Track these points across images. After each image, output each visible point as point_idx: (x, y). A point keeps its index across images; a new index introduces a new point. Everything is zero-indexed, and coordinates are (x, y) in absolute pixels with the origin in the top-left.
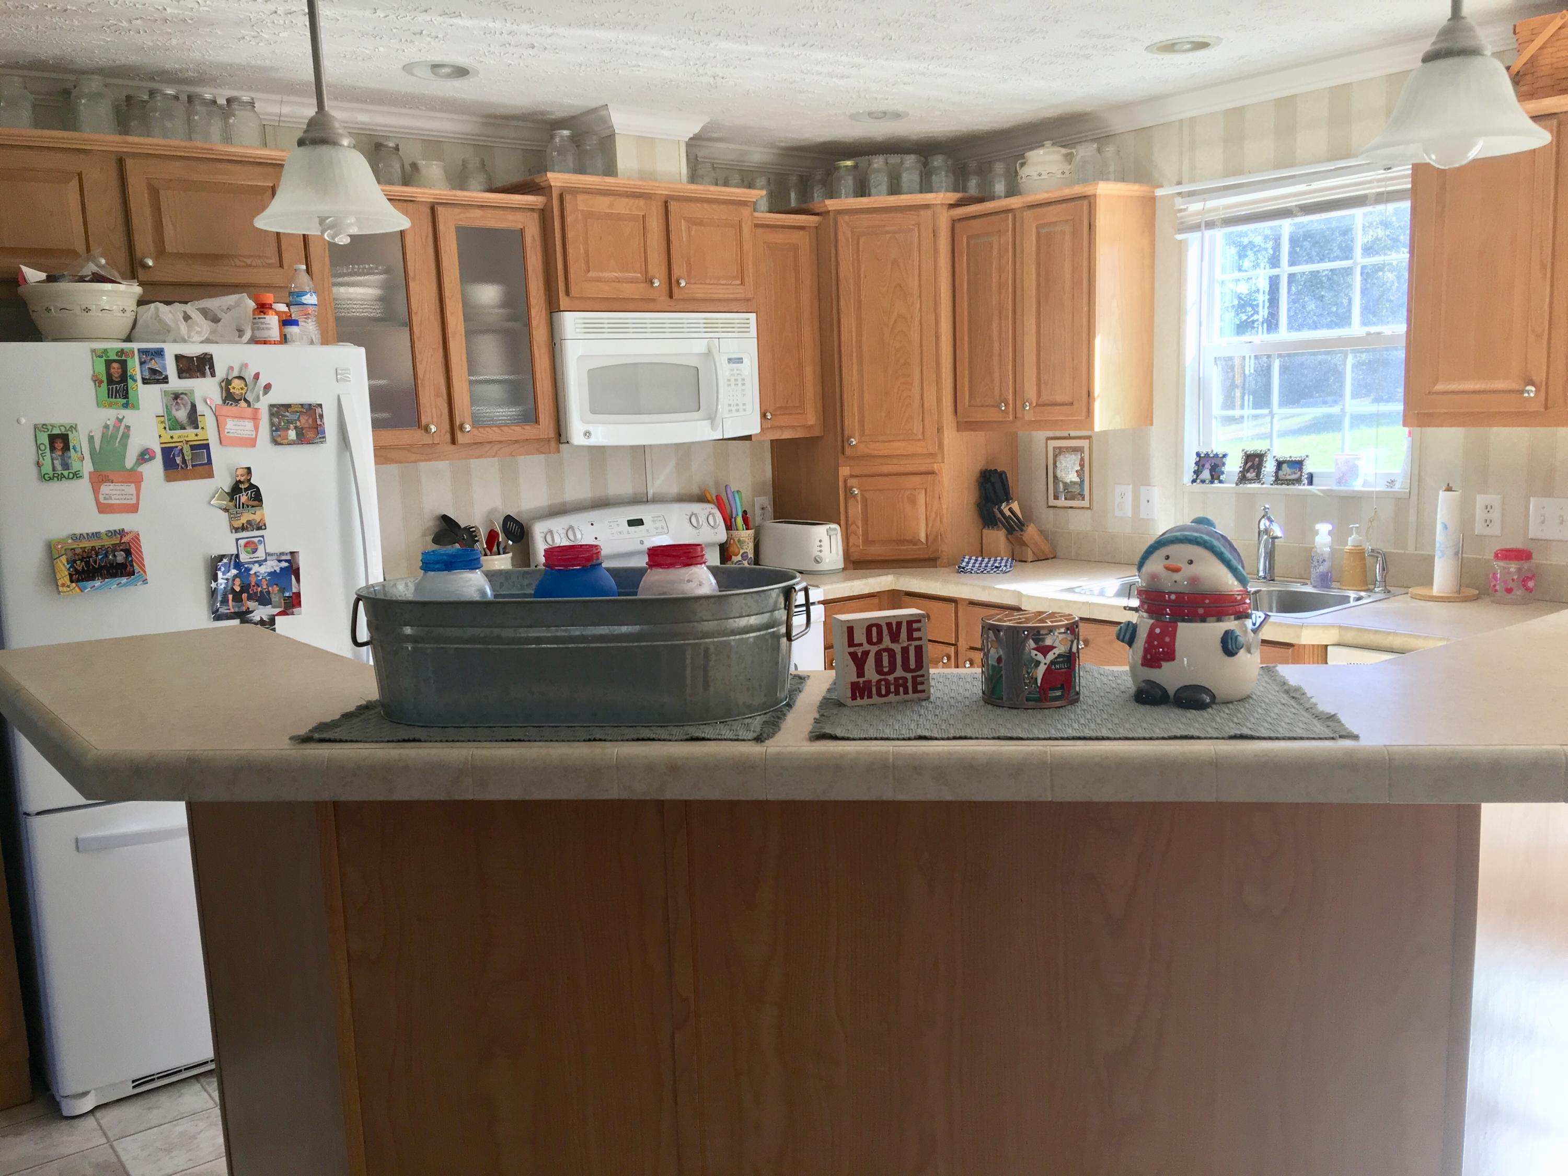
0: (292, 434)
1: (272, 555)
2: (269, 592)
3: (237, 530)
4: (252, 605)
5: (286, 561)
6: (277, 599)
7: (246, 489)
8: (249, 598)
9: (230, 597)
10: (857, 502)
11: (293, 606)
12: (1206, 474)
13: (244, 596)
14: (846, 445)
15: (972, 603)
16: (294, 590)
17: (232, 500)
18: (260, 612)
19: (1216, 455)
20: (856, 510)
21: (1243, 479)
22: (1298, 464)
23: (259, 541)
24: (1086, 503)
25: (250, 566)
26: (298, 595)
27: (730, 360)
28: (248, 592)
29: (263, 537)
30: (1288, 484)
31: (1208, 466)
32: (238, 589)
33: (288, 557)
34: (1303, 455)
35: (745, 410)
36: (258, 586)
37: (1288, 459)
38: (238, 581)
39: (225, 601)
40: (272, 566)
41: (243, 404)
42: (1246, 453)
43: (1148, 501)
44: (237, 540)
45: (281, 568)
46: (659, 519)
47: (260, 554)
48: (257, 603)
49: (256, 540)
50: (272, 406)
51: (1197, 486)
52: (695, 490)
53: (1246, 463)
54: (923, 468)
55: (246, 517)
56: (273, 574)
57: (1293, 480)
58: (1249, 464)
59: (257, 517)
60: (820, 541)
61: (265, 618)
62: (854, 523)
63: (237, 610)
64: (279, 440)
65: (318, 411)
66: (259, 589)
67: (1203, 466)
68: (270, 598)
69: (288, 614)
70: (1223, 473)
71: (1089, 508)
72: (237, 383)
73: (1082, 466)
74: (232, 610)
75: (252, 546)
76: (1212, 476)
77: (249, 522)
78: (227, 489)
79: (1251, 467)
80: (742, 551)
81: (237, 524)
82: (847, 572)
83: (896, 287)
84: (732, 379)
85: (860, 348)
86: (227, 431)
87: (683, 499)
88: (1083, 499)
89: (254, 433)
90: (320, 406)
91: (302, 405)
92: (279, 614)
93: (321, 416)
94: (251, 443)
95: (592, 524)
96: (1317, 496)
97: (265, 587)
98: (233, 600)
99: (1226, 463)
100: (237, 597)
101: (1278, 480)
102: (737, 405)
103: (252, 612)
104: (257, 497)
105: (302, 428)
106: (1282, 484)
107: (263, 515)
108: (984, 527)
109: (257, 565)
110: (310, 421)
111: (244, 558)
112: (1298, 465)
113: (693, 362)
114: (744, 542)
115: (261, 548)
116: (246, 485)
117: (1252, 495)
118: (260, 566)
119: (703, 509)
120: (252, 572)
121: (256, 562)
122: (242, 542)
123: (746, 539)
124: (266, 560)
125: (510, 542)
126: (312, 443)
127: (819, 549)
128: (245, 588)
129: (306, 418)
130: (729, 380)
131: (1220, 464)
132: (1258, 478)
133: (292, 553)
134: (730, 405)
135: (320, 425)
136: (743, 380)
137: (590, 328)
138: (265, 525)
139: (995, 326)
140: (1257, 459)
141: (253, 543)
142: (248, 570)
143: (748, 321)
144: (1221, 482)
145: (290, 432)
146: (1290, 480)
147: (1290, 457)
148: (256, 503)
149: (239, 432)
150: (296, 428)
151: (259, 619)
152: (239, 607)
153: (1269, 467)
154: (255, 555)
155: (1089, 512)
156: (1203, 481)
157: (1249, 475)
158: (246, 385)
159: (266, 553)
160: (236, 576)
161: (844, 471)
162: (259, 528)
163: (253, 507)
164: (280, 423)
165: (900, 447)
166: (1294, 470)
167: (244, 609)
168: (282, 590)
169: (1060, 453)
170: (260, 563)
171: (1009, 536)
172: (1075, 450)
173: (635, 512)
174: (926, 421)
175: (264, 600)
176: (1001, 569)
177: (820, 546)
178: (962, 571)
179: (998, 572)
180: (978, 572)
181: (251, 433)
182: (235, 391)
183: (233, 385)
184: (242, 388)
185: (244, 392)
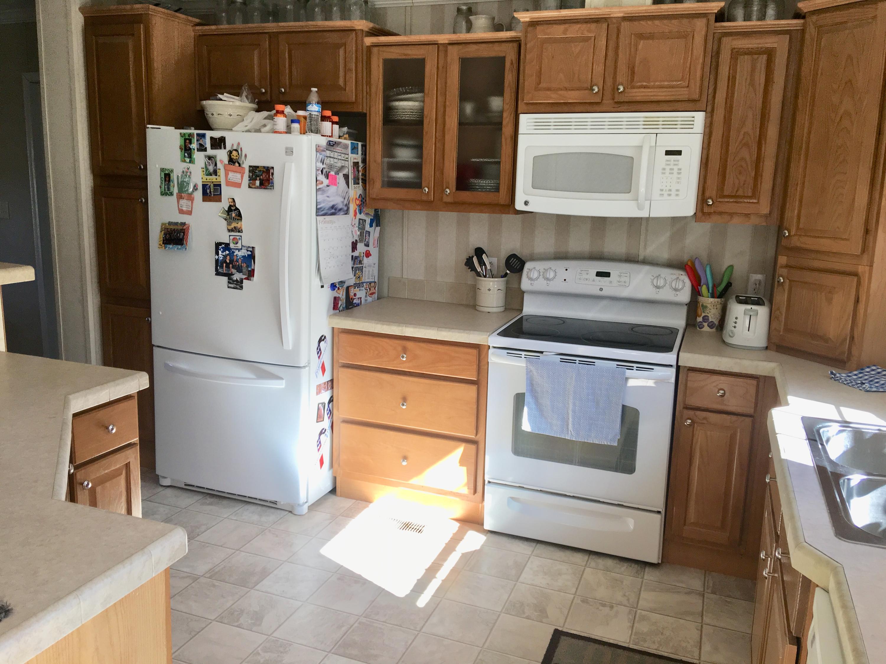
0: (258, 183)
1: (245, 247)
2: (241, 266)
3: (229, 231)
4: (234, 271)
5: (250, 251)
6: (245, 271)
7: (235, 210)
8: (233, 267)
9: (225, 265)
10: (784, 290)
11: (251, 277)
13: (231, 265)
14: (782, 236)
16: (252, 268)
17: (228, 215)
18: (237, 276)
20: (781, 297)
23: (239, 238)
25: (234, 251)
26: (253, 270)
27: (668, 153)
28: (232, 264)
29: (241, 236)
32: (228, 261)
33: (251, 249)
35: (677, 196)
36: (237, 262)
38: (228, 257)
39: (222, 267)
40: (243, 253)
41: (237, 164)
44: (230, 236)
45: (248, 255)
47: (239, 246)
48: (236, 271)
49: (238, 237)
50: (250, 166)
54: (848, 268)
55: (234, 225)
56: (244, 257)
59: (238, 226)
60: (736, 318)
61: (238, 279)
62: (778, 309)
63: (227, 272)
64: (251, 185)
65: (271, 171)
66: (238, 264)
68: (242, 269)
69: (248, 280)
72: (234, 153)
74: (225, 272)
75: (236, 240)
77: (235, 227)
78: (227, 209)
81: (230, 228)
83: (846, 83)
84: (668, 168)
86: (228, 178)
89: (241, 181)
90: (273, 168)
91: (264, 167)
92: (245, 279)
93: (273, 174)
94: (238, 185)
95: (566, 270)
97: (240, 263)
98: (226, 267)
100: (228, 266)
102: (670, 190)
103: (233, 275)
104: (239, 215)
105: (263, 180)
107: (241, 225)
109: (237, 251)
110: (267, 176)
111: (232, 246)
113: (628, 153)
114: (706, 307)
115: (240, 242)
116: (234, 208)
118: (239, 251)
120: (235, 254)
121: (237, 249)
122: (232, 237)
124: (241, 249)
125: (508, 272)
126: (266, 189)
127: (734, 325)
128: (231, 261)
129: (265, 174)
130: (664, 169)
133: (253, 248)
134: (662, 190)
135: (272, 179)
136: (680, 169)
137: (538, 125)
138: (242, 230)
141: (236, 239)
142: (233, 252)
143: (693, 119)
145: (257, 181)
148: (239, 218)
149: (234, 179)
150: (260, 179)
151: (236, 279)
152: (228, 271)
154: (237, 245)
158: (238, 154)
159: (242, 245)
160: (228, 255)
161: (782, 260)
162: (239, 232)
163: (238, 220)
164: (253, 175)
167: (230, 272)
168: (248, 266)
170: (239, 250)
175: (239, 270)
176: (864, 386)
177: (736, 323)
178: (832, 378)
179: (861, 388)
180: (845, 382)
181: (239, 180)
182: (233, 157)
183: (233, 154)
184: (237, 156)
185: (237, 158)
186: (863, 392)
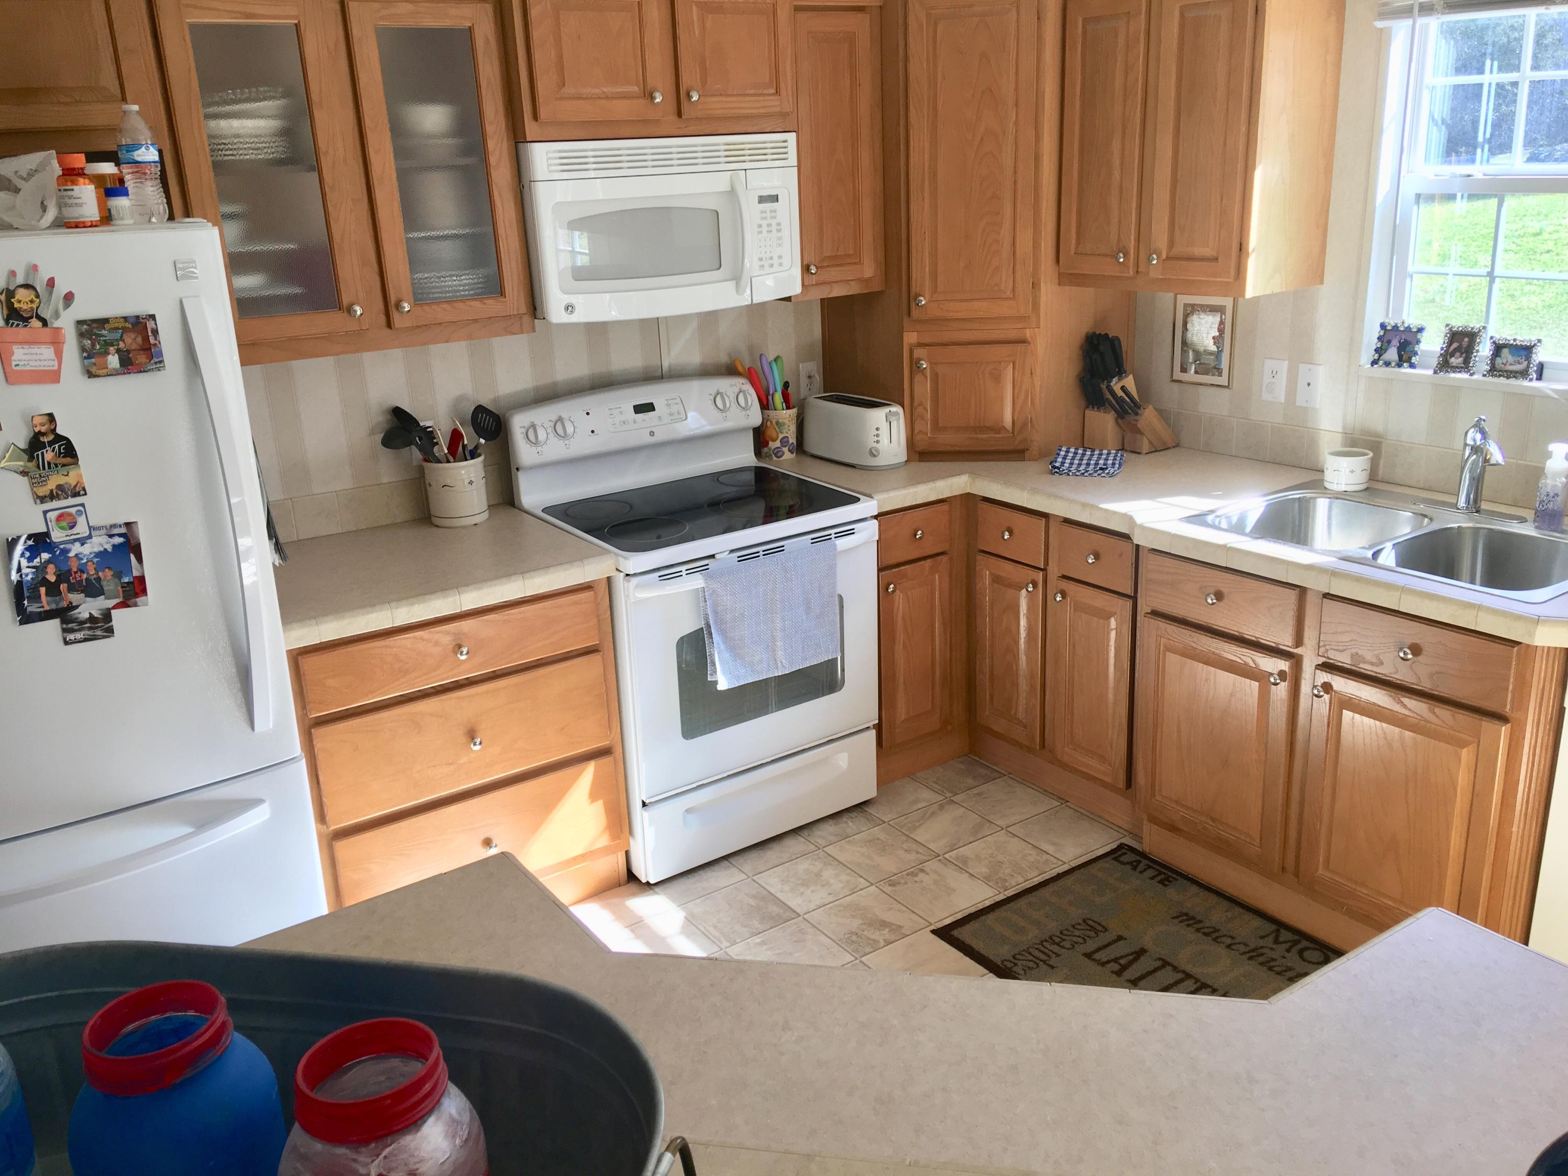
0: (113, 361)
1: (99, 528)
2: (99, 579)
3: (42, 499)
4: (75, 598)
5: (120, 535)
6: (112, 587)
7: (51, 443)
8: (71, 589)
9: (43, 590)
10: (926, 378)
11: (137, 595)
12: (1392, 354)
13: (63, 587)
14: (913, 305)
15: (1067, 521)
16: (136, 573)
17: (31, 458)
18: (88, 607)
19: (1408, 329)
20: (923, 389)
21: (1444, 365)
22: (1526, 350)
23: (78, 511)
24: (1223, 380)
25: (68, 546)
26: (141, 580)
27: (762, 199)
28: (68, 581)
29: (83, 505)
30: (1508, 378)
31: (1395, 342)
32: (52, 578)
33: (123, 530)
34: (1534, 338)
35: (781, 265)
36: (82, 572)
37: (1512, 342)
38: (51, 568)
39: (36, 598)
40: (100, 543)
41: (35, 323)
42: (1451, 330)
43: (1309, 384)
44: (45, 513)
45: (114, 546)
46: (675, 401)
47: (81, 529)
48: (83, 595)
49: (73, 510)
50: (80, 323)
51: (1379, 370)
52: (723, 358)
53: (1450, 343)
54: (1012, 335)
55: (53, 482)
56: (103, 554)
57: (1516, 372)
58: (1455, 345)
59: (71, 480)
60: (877, 429)
61: (96, 614)
62: (921, 404)
63: (54, 606)
64: (94, 370)
65: (150, 325)
66: (85, 576)
67: (1389, 342)
68: (102, 587)
69: (128, 606)
70: (1416, 354)
71: (1228, 387)
72: (22, 294)
73: (1221, 331)
74: (47, 608)
75: (69, 519)
76: (1400, 357)
77: (60, 487)
78: (23, 444)
79: (1455, 350)
80: (781, 436)
81: (43, 491)
82: (913, 464)
83: (983, 92)
84: (764, 223)
85: (934, 175)
86: (14, 363)
87: (707, 372)
88: (1220, 375)
89: (56, 363)
90: (153, 317)
91: (125, 319)
92: (116, 607)
93: (155, 332)
94: (54, 377)
95: (588, 414)
96: (1548, 397)
97: (92, 572)
98: (47, 594)
99: (1423, 340)
100: (53, 590)
101: (1494, 370)
102: (771, 258)
103: (77, 607)
104: (69, 451)
105: (128, 351)
106: (1500, 376)
107: (80, 476)
108: (1087, 407)
109: (77, 544)
110: (139, 340)
111: (57, 536)
112: (1524, 353)
113: (711, 204)
114: (784, 424)
115: (81, 521)
116: (51, 437)
117: (1456, 389)
118: (82, 544)
119: (731, 386)
120: (72, 554)
121: (75, 540)
122: (52, 516)
123: (786, 421)
124: (90, 537)
125: (482, 441)
126: (145, 371)
127: (876, 439)
128: (63, 576)
129: (133, 335)
130: (760, 226)
131: (1414, 342)
132: (1466, 366)
133: (128, 525)
134: (761, 259)
135: (155, 345)
136: (779, 224)
137: (570, 165)
138: (84, 489)
139: (1116, 146)
140: (1466, 339)
141: (70, 515)
142: (65, 552)
143: (784, 144)
144: (1412, 366)
145: (110, 358)
146: (1511, 372)
147: (1515, 340)
148: (68, 460)
149: (32, 363)
150: (118, 351)
151: (88, 616)
152: (57, 604)
153: (1484, 350)
154: (75, 531)
155: (1227, 390)
156: (1387, 364)
157: (1455, 361)
158: (38, 296)
159: (90, 528)
160: (49, 562)
161: (910, 338)
162: (76, 494)
163: (64, 465)
164: (93, 345)
165: (982, 308)
166: (1517, 359)
167: (64, 604)
168: (118, 575)
169: (1192, 313)
170: (83, 541)
171: (1120, 421)
172: (1213, 309)
173: (642, 395)
174: (1018, 274)
175: (93, 589)
176: (1107, 471)
177: (877, 435)
178: (1056, 472)
179: (1103, 475)
180: (1077, 474)
181: (51, 363)
182: (22, 305)
183: (18, 297)
184: (32, 301)
185: (35, 306)
186: (1108, 479)
